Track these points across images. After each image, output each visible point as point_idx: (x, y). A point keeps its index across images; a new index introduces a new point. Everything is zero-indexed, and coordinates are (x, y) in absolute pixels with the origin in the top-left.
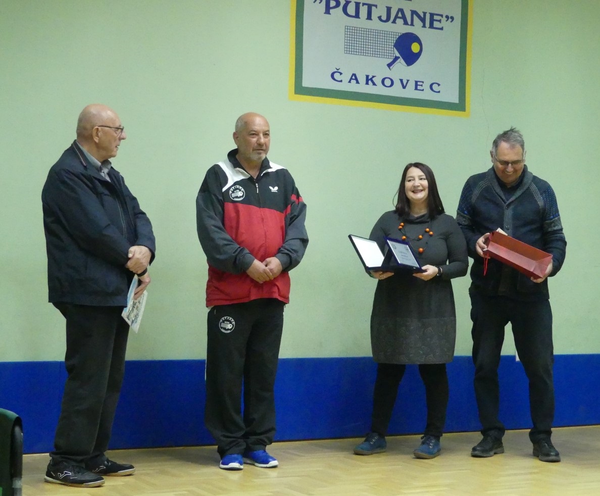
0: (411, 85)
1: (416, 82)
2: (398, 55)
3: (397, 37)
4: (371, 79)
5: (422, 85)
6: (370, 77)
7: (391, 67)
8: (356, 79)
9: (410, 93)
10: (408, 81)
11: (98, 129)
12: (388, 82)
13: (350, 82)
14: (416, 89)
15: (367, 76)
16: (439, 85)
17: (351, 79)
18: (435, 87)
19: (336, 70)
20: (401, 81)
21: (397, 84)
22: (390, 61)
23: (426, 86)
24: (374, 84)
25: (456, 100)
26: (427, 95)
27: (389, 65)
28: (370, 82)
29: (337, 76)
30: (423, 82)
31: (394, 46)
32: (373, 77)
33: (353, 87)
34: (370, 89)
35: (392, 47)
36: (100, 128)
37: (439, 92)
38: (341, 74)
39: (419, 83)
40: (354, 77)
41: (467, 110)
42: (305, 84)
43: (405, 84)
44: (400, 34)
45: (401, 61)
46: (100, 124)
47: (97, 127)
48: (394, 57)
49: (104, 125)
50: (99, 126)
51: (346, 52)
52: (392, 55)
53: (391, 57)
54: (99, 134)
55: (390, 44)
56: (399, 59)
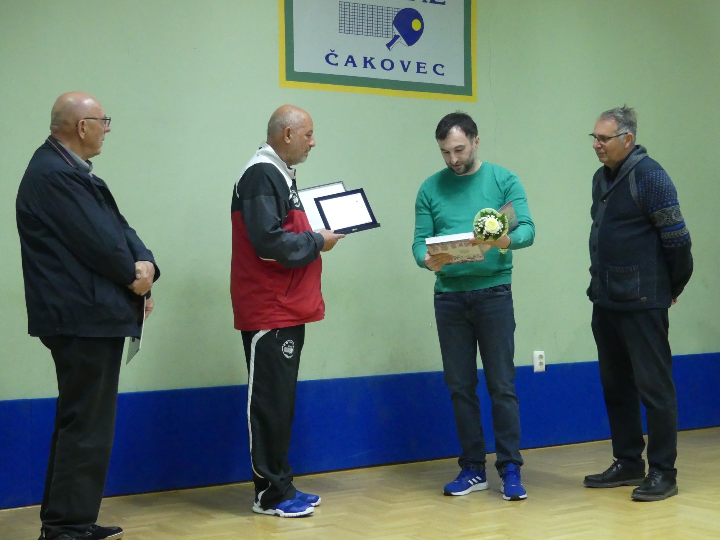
0: (413, 68)
1: (419, 64)
2: (398, 33)
3: (396, 13)
4: (369, 62)
5: (424, 68)
6: (368, 60)
7: (391, 48)
8: (353, 62)
9: (412, 76)
10: (410, 63)
11: (83, 123)
12: (388, 65)
13: (346, 65)
14: (419, 72)
15: (365, 59)
16: (443, 67)
17: (348, 62)
18: (439, 69)
19: (331, 53)
20: (402, 62)
21: (398, 66)
22: (390, 40)
23: (429, 69)
24: (373, 67)
25: (461, 83)
26: (430, 78)
27: (389, 46)
28: (368, 65)
29: (332, 58)
30: (426, 64)
31: (393, 23)
32: (372, 59)
33: (350, 71)
34: (368, 73)
35: (392, 25)
36: (86, 121)
37: (443, 75)
38: (336, 56)
39: (421, 65)
40: (350, 60)
41: (473, 94)
42: (298, 69)
43: (406, 67)
44: (399, 11)
45: (401, 40)
46: (85, 117)
47: (83, 120)
48: (394, 37)
49: (90, 117)
50: (85, 119)
51: (341, 31)
52: (391, 34)
53: (389, 36)
54: (85, 129)
55: (389, 21)
56: (400, 39)
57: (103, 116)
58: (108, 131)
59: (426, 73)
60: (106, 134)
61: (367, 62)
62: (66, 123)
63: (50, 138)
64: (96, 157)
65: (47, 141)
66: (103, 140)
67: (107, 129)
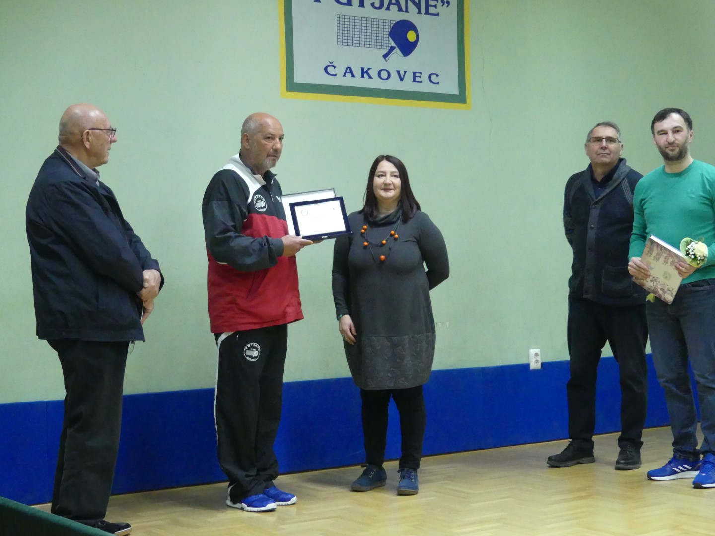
0: (409, 77)
1: (414, 73)
2: (393, 44)
3: (392, 25)
4: (367, 72)
5: (420, 77)
6: (365, 70)
7: (387, 58)
8: (351, 72)
9: (408, 85)
10: (405, 72)
11: (88, 133)
12: (384, 75)
13: (344, 76)
14: (414, 81)
15: (363, 69)
16: (438, 76)
17: (346, 72)
18: (434, 78)
19: (330, 64)
20: (398, 72)
21: (394, 76)
22: (386, 51)
23: (424, 78)
24: (370, 77)
25: (456, 91)
26: (425, 87)
27: (385, 56)
28: (366, 75)
29: (330, 69)
30: (421, 73)
31: (389, 35)
32: (369, 69)
33: (348, 82)
34: (366, 83)
36: (90, 131)
37: (438, 83)
38: (335, 67)
39: (417, 75)
40: (348, 71)
41: (467, 101)
42: (298, 79)
43: (402, 76)
44: (394, 22)
45: (397, 51)
46: (90, 127)
47: (88, 130)
48: (390, 48)
49: (95, 127)
50: (90, 129)
51: (339, 43)
52: (387, 45)
53: (385, 47)
54: (90, 139)
55: (385, 33)
56: (395, 49)
57: (108, 127)
58: (114, 142)
59: (421, 82)
60: (113, 144)
61: (364, 73)
62: (72, 134)
63: (59, 147)
64: (103, 165)
65: (55, 151)
66: (109, 150)
67: (113, 139)
